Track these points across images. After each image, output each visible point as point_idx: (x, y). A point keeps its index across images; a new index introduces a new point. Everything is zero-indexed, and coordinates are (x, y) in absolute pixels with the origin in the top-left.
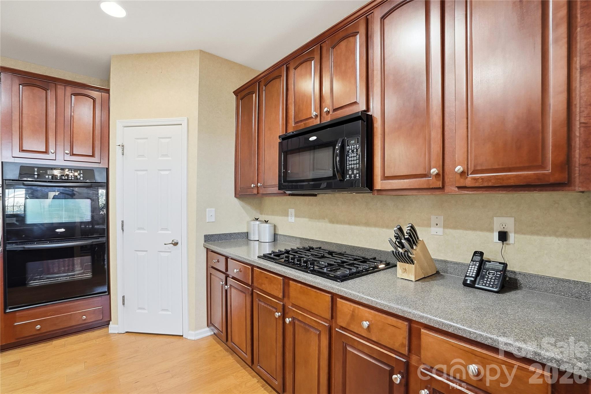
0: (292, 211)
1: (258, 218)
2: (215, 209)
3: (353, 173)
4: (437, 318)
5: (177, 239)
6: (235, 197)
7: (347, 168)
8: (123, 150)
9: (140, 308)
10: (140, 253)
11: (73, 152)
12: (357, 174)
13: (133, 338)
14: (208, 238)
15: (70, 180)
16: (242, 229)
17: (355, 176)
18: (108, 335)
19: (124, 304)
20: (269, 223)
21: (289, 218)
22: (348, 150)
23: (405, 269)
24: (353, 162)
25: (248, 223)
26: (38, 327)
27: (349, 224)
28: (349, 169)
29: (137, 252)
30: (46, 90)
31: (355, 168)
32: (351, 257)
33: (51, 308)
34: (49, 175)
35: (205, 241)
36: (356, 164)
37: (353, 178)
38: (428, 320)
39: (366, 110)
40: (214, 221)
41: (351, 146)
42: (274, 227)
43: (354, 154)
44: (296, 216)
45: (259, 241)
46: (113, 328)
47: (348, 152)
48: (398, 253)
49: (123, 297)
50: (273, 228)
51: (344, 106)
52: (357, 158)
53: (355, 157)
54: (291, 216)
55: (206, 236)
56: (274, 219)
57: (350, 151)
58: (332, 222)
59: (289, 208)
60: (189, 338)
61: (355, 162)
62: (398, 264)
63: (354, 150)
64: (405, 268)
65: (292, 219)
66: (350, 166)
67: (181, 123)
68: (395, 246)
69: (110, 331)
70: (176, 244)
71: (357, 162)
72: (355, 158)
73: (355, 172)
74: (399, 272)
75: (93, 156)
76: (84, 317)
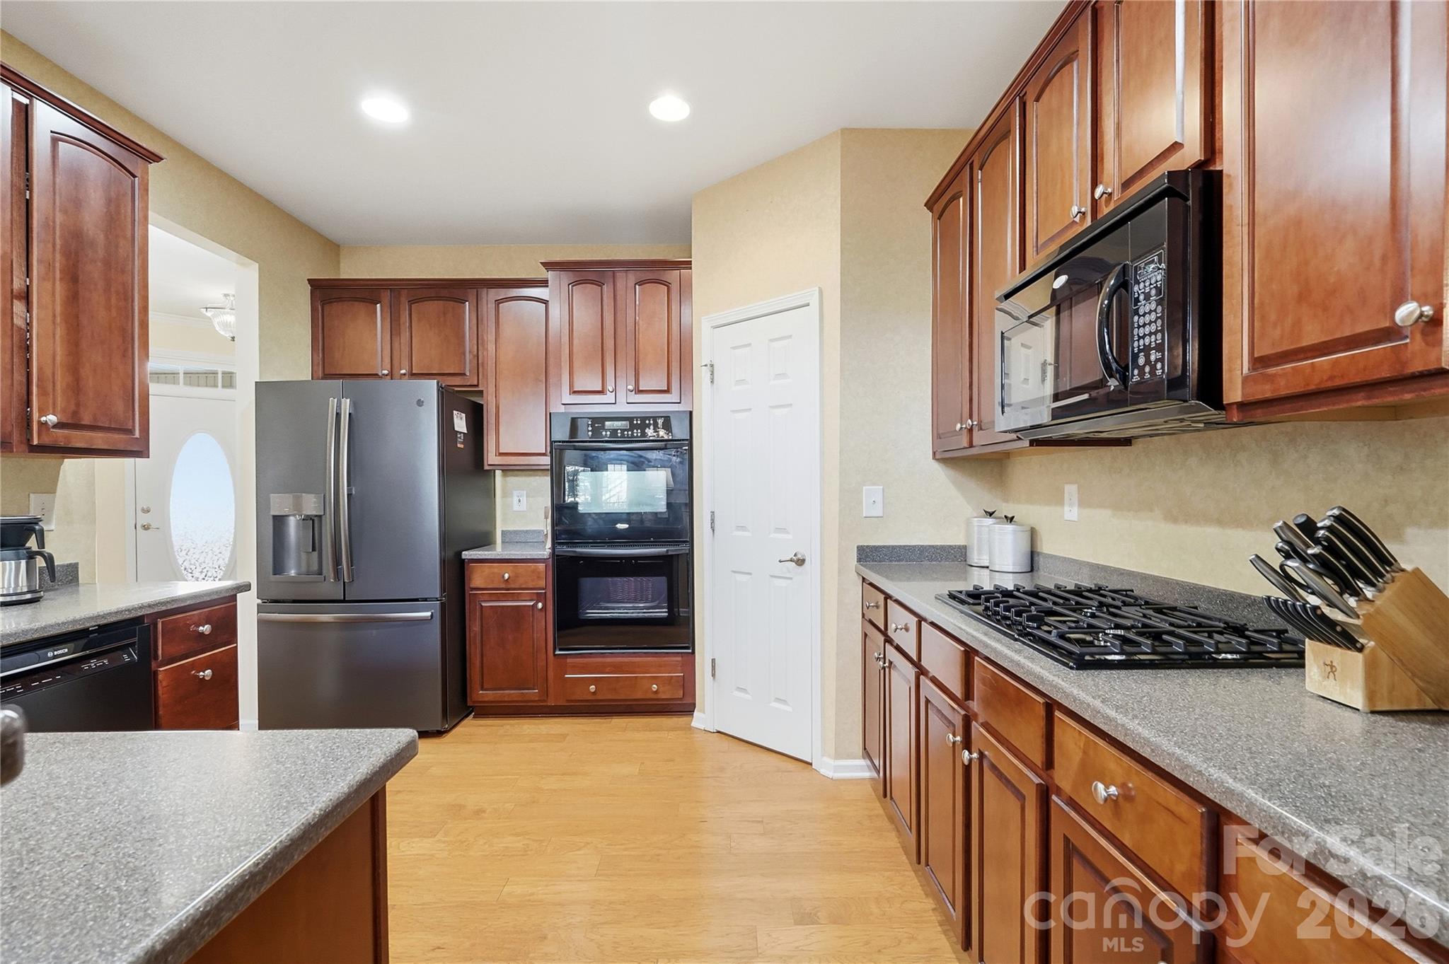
0: (1071, 490)
1: (993, 510)
2: (883, 489)
3: (1148, 361)
4: (1274, 804)
5: (803, 552)
6: (933, 459)
7: (1133, 348)
8: (712, 374)
9: (739, 689)
10: (740, 577)
11: (638, 388)
12: (1157, 360)
13: (725, 744)
14: (867, 555)
15: (635, 437)
16: (953, 538)
17: (1153, 372)
18: (690, 729)
19: (713, 675)
20: (1017, 524)
21: (1066, 508)
22: (1136, 296)
23: (1332, 666)
24: (1147, 330)
25: (968, 523)
26: (592, 688)
27: (1220, 522)
28: (1140, 350)
29: (736, 575)
30: (600, 284)
31: (1153, 345)
32: (1193, 621)
33: (609, 660)
34: (606, 430)
35: (859, 560)
36: (1155, 333)
37: (1147, 376)
38: (1246, 807)
39: (1203, 159)
40: (881, 515)
41: (1144, 282)
42: (1029, 533)
43: (1150, 303)
44: (1082, 504)
45: (990, 568)
46: (699, 720)
47: (1137, 300)
48: (1304, 607)
49: (713, 660)
50: (1027, 536)
51: (1145, 166)
52: (1157, 313)
53: (1153, 311)
54: (1071, 505)
55: (861, 550)
56: (1029, 512)
57: (1142, 297)
58: (1172, 518)
59: (1067, 483)
60: (823, 771)
61: (1153, 328)
62: (1310, 646)
63: (1149, 292)
64: (1332, 662)
65: (1071, 512)
66: (1141, 342)
67: (808, 302)
68: (1281, 584)
69: (694, 724)
70: (801, 562)
71: (1157, 327)
72: (1153, 316)
73: (1153, 358)
74: (1312, 674)
75: (667, 391)
76: (655, 686)
